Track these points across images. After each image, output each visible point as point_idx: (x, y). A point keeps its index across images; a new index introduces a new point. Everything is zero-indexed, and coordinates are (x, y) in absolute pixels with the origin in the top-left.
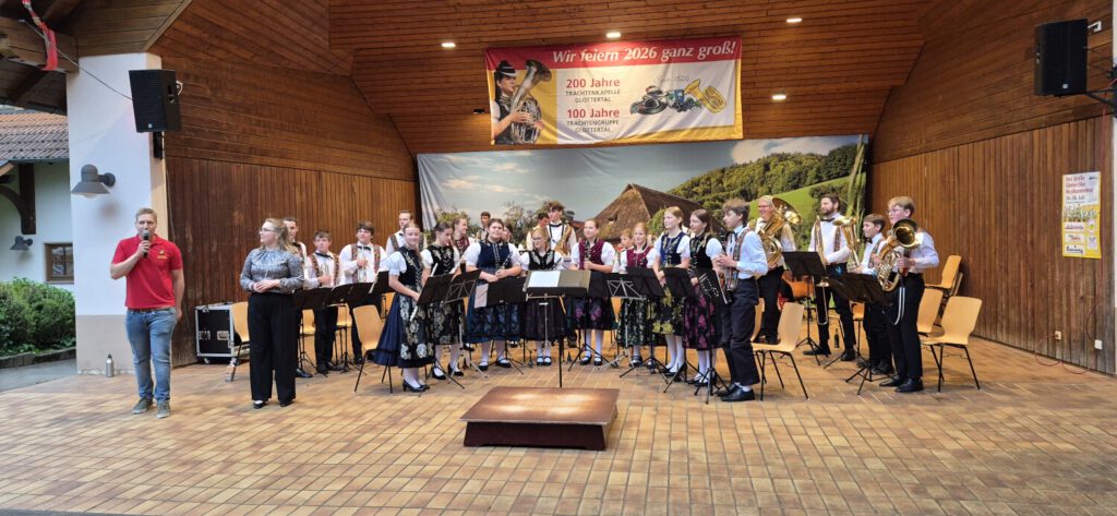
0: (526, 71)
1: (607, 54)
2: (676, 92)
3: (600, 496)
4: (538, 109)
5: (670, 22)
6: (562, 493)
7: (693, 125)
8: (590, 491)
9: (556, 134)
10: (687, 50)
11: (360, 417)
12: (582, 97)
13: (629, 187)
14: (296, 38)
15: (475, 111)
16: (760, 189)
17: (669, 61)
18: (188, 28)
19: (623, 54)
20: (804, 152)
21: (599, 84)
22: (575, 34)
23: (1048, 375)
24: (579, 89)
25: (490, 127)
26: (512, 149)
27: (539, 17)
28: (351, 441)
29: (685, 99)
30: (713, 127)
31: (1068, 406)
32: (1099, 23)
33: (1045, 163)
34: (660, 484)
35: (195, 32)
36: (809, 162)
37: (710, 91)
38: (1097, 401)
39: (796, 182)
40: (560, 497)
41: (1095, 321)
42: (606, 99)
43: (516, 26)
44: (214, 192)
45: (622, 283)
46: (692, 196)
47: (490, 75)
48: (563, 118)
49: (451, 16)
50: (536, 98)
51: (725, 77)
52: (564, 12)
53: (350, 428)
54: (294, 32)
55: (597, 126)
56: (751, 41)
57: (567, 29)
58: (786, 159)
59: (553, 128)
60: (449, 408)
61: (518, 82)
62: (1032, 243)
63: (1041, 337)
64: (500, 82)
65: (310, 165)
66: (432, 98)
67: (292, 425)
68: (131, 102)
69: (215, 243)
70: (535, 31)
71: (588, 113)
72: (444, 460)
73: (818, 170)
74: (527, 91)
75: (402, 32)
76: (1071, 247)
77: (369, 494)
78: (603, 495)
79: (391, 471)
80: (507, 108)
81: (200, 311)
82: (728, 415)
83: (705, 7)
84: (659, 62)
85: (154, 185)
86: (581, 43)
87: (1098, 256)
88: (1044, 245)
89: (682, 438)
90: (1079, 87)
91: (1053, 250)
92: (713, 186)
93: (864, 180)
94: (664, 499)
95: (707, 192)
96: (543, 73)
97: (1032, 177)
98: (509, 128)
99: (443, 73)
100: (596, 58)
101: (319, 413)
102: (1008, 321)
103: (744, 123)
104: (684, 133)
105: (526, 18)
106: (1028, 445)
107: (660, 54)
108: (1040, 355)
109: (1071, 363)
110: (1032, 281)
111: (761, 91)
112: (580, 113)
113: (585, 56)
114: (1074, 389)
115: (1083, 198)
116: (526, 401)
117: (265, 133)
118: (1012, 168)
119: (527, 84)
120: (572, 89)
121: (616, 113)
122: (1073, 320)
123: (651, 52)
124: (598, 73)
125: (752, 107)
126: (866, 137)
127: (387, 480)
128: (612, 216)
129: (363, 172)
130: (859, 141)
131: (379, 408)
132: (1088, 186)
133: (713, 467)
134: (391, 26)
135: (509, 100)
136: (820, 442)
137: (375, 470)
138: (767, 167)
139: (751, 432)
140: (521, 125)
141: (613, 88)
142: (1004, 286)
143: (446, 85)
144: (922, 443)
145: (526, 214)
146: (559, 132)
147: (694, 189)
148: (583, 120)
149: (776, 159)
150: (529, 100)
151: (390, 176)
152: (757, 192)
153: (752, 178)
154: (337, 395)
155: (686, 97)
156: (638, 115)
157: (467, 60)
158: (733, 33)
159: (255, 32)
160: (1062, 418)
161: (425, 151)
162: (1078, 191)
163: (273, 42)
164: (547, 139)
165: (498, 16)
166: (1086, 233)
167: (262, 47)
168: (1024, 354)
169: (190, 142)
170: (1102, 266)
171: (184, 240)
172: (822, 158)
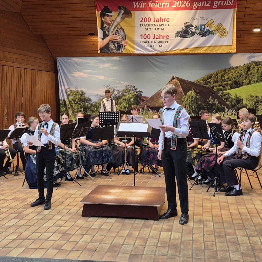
0: (118, 12)
1: (163, 4)
2: (201, 26)
3: (155, 245)
4: (124, 33)
6: (135, 243)
7: (209, 45)
8: (151, 242)
9: (134, 48)
10: (207, 3)
12: (149, 27)
13: (173, 78)
15: (89, 34)
16: (244, 81)
17: (197, 9)
19: (172, 4)
21: (158, 20)
24: (147, 23)
26: (109, 56)
28: (20, 213)
29: (206, 30)
34: (188, 239)
37: (219, 26)
40: (134, 244)
42: (162, 29)
46: (208, 84)
47: (98, 14)
48: (138, 39)
50: (123, 27)
51: (228, 18)
53: (20, 206)
55: (156, 44)
58: (259, 65)
59: (133, 45)
60: (73, 196)
61: (113, 18)
64: (104, 18)
66: (65, 26)
71: (152, 37)
72: (71, 224)
74: (119, 23)
77: (30, 242)
78: (157, 244)
79: (42, 230)
80: (107, 33)
82: (225, 202)
84: (192, 9)
89: (200, 215)
92: (219, 78)
94: (190, 247)
95: (215, 82)
96: (128, 14)
98: (108, 44)
100: (157, 6)
103: (237, 44)
104: (205, 49)
107: (192, 4)
111: (247, 26)
112: (146, 36)
113: (151, 5)
116: (116, 193)
119: (119, 19)
120: (144, 23)
121: (167, 37)
123: (188, 4)
124: (158, 14)
125: (242, 35)
127: (40, 234)
129: (27, 67)
133: (217, 230)
135: (108, 28)
137: (33, 229)
138: (249, 69)
139: (237, 212)
140: (115, 42)
141: (166, 23)
143: (73, 19)
145: (116, 92)
146: (135, 46)
147: (209, 80)
148: (149, 40)
149: (254, 64)
150: (119, 29)
151: (42, 69)
152: (243, 83)
153: (241, 74)
154: (13, 188)
155: (206, 29)
156: (179, 38)
157: (85, 5)
161: (61, 56)
164: (129, 51)
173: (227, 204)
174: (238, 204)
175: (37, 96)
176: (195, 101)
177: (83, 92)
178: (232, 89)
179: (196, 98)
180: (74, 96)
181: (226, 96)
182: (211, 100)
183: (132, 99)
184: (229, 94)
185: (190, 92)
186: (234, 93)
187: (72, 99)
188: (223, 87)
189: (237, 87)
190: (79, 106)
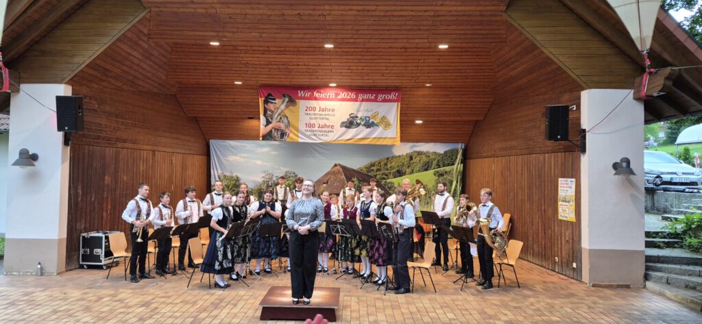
0: (282, 100)
1: (328, 94)
2: (366, 117)
4: (289, 122)
5: (364, 81)
7: (374, 136)
9: (298, 136)
10: (372, 96)
11: (194, 303)
12: (313, 117)
13: (336, 165)
14: (149, 75)
15: (249, 118)
16: (407, 170)
17: (363, 100)
18: (90, 71)
19: (337, 95)
20: (431, 151)
21: (323, 110)
22: (312, 83)
23: (551, 280)
24: (312, 112)
25: (259, 130)
27: (292, 73)
28: (195, 317)
30: (385, 138)
31: (559, 298)
32: (575, 106)
33: (551, 170)
35: (94, 73)
36: (432, 157)
37: (384, 118)
38: (572, 295)
39: (426, 167)
41: (573, 254)
42: (327, 119)
43: (280, 76)
44: (95, 165)
45: (339, 226)
46: (370, 172)
47: (261, 101)
48: (302, 127)
49: (242, 69)
50: (287, 115)
51: (392, 111)
52: (307, 72)
53: (192, 310)
54: (148, 72)
55: (321, 133)
56: (405, 93)
57: (308, 80)
58: (421, 154)
59: (297, 133)
61: (277, 106)
62: (544, 211)
63: (549, 260)
64: (267, 105)
65: (149, 147)
66: (223, 109)
67: (156, 308)
68: (56, 113)
69: (94, 196)
70: (289, 80)
71: (317, 126)
73: (438, 160)
74: (282, 111)
75: (212, 75)
76: (563, 215)
80: (270, 120)
81: (83, 237)
83: (383, 76)
84: (357, 101)
85: (63, 162)
86: (312, 88)
87: (574, 220)
88: (550, 212)
89: (374, 315)
90: (565, 138)
91: (554, 217)
92: (382, 167)
93: (462, 168)
95: (378, 170)
96: (292, 102)
97: (544, 177)
98: (271, 131)
99: (232, 97)
100: (322, 95)
101: (170, 301)
102: (533, 250)
103: (401, 137)
104: (369, 140)
105: (286, 74)
106: (538, 318)
107: (357, 96)
108: (548, 269)
109: (562, 274)
110: (545, 230)
111: (410, 118)
112: (310, 125)
113: (316, 94)
114: (562, 288)
115: (567, 191)
117: (126, 129)
118: (535, 171)
119: (283, 107)
120: (308, 112)
121: (332, 127)
122: (563, 253)
123: (353, 95)
124: (323, 104)
126: (463, 145)
128: (325, 181)
129: (179, 151)
130: (460, 147)
131: (204, 298)
132: (570, 185)
134: (206, 71)
135: (272, 116)
136: (442, 316)
138: (411, 158)
139: (408, 311)
140: (278, 130)
141: (331, 113)
142: (531, 232)
143: (233, 104)
144: (490, 317)
145: (274, 179)
146: (300, 135)
147: (372, 168)
148: (314, 129)
149: (416, 154)
150: (283, 116)
151: (194, 153)
152: (406, 172)
153: (403, 164)
155: (371, 121)
156: (344, 129)
157: (247, 91)
158: (396, 89)
159: (126, 72)
160: (556, 304)
161: (215, 138)
162: (566, 187)
163: (135, 77)
164: (293, 139)
165: (269, 71)
166: (569, 208)
167: (129, 80)
168: (541, 268)
169: (84, 136)
170: (576, 226)
171: (77, 194)
172: (440, 154)
173: (397, 303)
177: (238, 178)
178: (395, 177)
180: (228, 181)
181: (389, 185)
184: (392, 183)
186: (397, 182)
188: (387, 175)
189: (400, 176)
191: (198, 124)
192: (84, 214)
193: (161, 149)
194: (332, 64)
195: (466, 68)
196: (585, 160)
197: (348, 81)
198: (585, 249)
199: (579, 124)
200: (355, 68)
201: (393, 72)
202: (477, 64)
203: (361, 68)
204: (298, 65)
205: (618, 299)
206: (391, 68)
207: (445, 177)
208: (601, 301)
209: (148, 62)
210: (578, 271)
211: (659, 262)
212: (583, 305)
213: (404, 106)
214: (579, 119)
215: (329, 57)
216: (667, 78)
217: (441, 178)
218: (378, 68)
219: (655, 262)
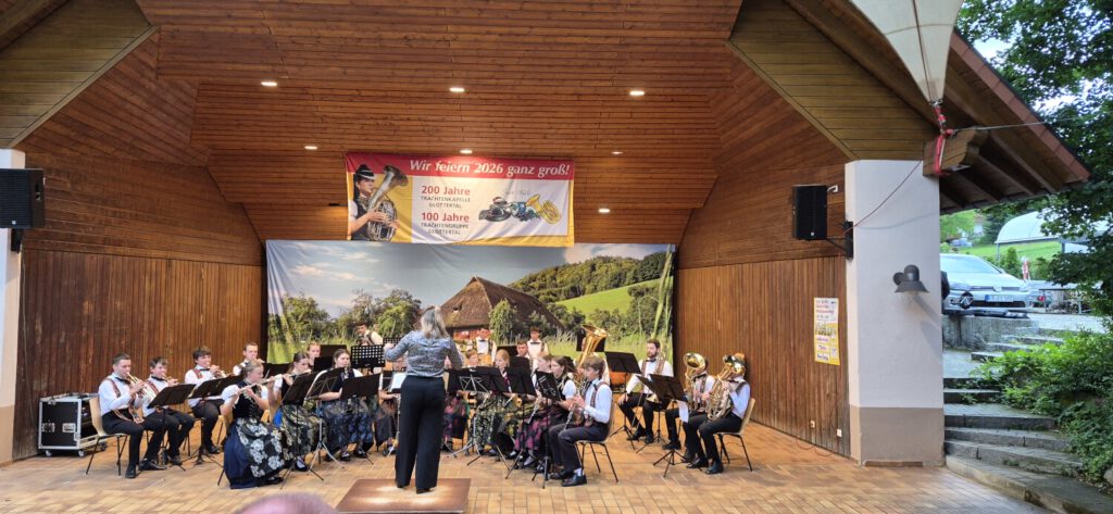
0: (384, 176)
1: (460, 166)
2: (519, 203)
4: (395, 210)
5: (516, 146)
7: (532, 234)
9: (410, 234)
10: (529, 170)
12: (435, 202)
13: (474, 280)
14: (161, 135)
15: (331, 204)
16: (587, 287)
17: (514, 177)
18: (59, 129)
19: (473, 167)
20: (624, 257)
21: (451, 192)
22: (432, 149)
23: (804, 457)
24: (433, 195)
25: (346, 224)
27: (400, 133)
29: (527, 211)
30: (551, 236)
31: (818, 485)
32: (836, 186)
33: (803, 286)
35: (64, 131)
36: (628, 265)
37: (547, 205)
38: (836, 480)
39: (617, 282)
41: (837, 415)
42: (457, 206)
44: (66, 283)
45: (472, 379)
46: (529, 290)
47: (349, 177)
48: (417, 220)
49: (316, 125)
50: (392, 200)
51: (560, 194)
52: (424, 131)
54: (158, 129)
55: (448, 229)
56: (582, 165)
57: (425, 144)
58: (609, 262)
59: (408, 228)
61: (376, 185)
62: (794, 348)
63: (801, 425)
64: (359, 183)
65: (162, 254)
66: (290, 191)
69: (64, 334)
70: (394, 143)
71: (441, 217)
73: (635, 271)
74: (385, 193)
75: (266, 134)
76: (821, 355)
80: (365, 208)
81: (45, 404)
83: (545, 138)
84: (505, 177)
85: (9, 279)
86: (433, 157)
87: (838, 363)
88: (802, 351)
90: (822, 235)
91: (809, 357)
92: (547, 282)
93: (672, 282)
95: (542, 287)
96: (400, 178)
97: (793, 295)
98: (366, 226)
100: (449, 168)
101: (187, 507)
102: (778, 411)
103: (575, 233)
104: (526, 239)
105: (389, 133)
107: (506, 170)
108: (800, 439)
109: (821, 447)
110: (795, 379)
111: (589, 205)
112: (431, 216)
113: (440, 166)
114: (820, 470)
115: (827, 317)
117: (120, 223)
118: (780, 287)
119: (385, 187)
120: (427, 195)
121: (466, 218)
122: (823, 413)
123: (499, 168)
124: (451, 182)
125: (582, 217)
126: (674, 246)
128: (457, 305)
129: (213, 259)
130: (668, 249)
132: (831, 308)
134: (256, 128)
135: (367, 201)
138: (593, 268)
140: (377, 223)
141: (464, 196)
142: (775, 381)
143: (304, 181)
145: (374, 302)
146: (413, 232)
147: (531, 284)
148: (436, 222)
149: (601, 261)
150: (385, 202)
151: (239, 261)
152: (585, 289)
153: (581, 277)
154: (200, 488)
155: (528, 209)
156: (485, 222)
157: (327, 160)
158: (567, 159)
159: (121, 130)
160: (809, 495)
161: (274, 237)
162: (824, 312)
163: (136, 138)
164: (403, 238)
165: (362, 128)
166: (830, 345)
167: (126, 143)
168: (789, 437)
169: (47, 235)
170: (841, 371)
171: (33, 333)
172: (638, 262)
173: (562, 502)
174: (579, 499)
175: (228, 311)
176: (510, 318)
177: (313, 302)
178: (568, 298)
179: (511, 313)
180: (296, 307)
181: (560, 311)
182: (535, 316)
183: (403, 315)
184: (562, 307)
185: (502, 303)
186: (571, 305)
187: (293, 314)
188: (555, 295)
189: (577, 296)
190: (305, 326)
191: (247, 215)
192: (46, 366)
193: (182, 256)
194: (464, 118)
195: (673, 126)
196: (851, 269)
197: (491, 145)
198: (855, 408)
199: (843, 214)
200: (501, 125)
201: (560, 131)
202: (692, 121)
203: (509, 125)
204: (408, 119)
205: (902, 484)
206: (557, 126)
207: (645, 296)
208: (877, 489)
209: (159, 114)
210: (845, 442)
211: (965, 425)
212: (850, 496)
213: (579, 185)
214: (842, 206)
215: (458, 107)
216: (972, 144)
217: (640, 299)
218: (537, 126)
219: (960, 426)
